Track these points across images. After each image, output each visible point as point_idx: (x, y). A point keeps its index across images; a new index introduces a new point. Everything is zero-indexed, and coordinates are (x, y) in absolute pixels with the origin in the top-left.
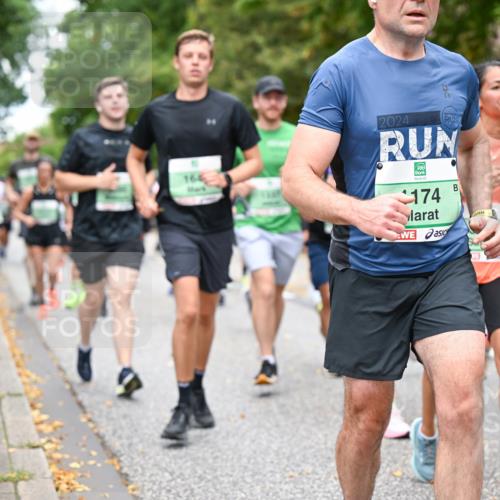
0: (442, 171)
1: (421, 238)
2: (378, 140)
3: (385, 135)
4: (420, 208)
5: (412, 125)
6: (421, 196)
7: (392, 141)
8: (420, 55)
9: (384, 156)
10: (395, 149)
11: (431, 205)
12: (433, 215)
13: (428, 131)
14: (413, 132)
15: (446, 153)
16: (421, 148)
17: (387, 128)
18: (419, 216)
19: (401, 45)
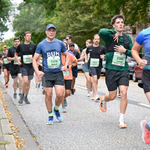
0: (58, 58)
1: (55, 68)
2: (47, 54)
3: (48, 53)
4: (54, 63)
5: (51, 51)
6: (54, 62)
7: (49, 54)
8: (54, 40)
9: (48, 56)
10: (49, 55)
11: (56, 63)
12: (56, 64)
13: (54, 52)
14: (52, 53)
15: (58, 55)
16: (53, 55)
17: (48, 52)
18: (54, 65)
19: (50, 40)
